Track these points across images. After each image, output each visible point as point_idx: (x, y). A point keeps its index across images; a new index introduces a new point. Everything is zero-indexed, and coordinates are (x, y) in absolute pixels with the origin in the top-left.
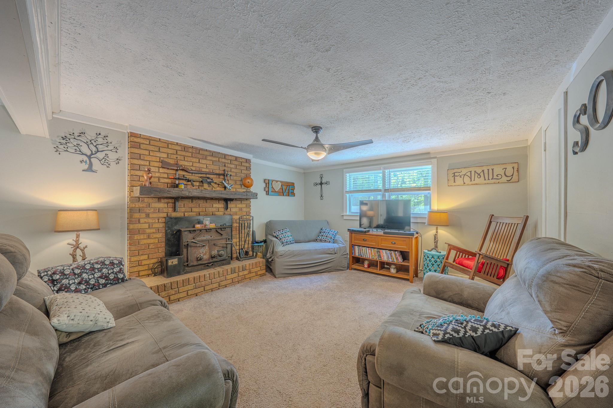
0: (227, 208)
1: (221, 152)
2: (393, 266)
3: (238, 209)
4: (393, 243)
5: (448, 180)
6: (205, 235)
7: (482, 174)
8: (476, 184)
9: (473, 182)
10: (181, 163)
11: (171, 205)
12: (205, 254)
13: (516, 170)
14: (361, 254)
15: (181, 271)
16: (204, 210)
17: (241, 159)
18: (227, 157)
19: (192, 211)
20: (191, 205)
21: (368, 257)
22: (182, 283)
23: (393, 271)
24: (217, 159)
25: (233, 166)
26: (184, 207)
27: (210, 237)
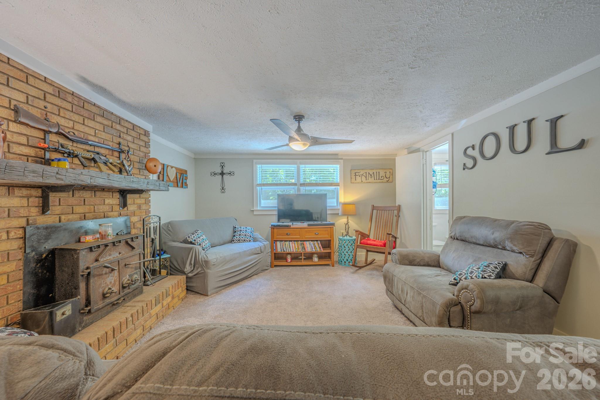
0: (124, 205)
1: (115, 112)
2: (316, 255)
3: (136, 206)
4: (317, 234)
5: (351, 178)
6: (112, 253)
7: (373, 175)
8: (370, 182)
9: (367, 181)
10: (54, 119)
11: (36, 201)
12: (114, 285)
13: (391, 173)
14: (283, 249)
15: (78, 325)
16: (92, 211)
17: (139, 130)
18: (122, 123)
19: (74, 212)
20: (72, 201)
21: (292, 251)
22: (98, 345)
23: (316, 259)
24: (109, 123)
25: (129, 138)
26: (60, 205)
27: (118, 255)
